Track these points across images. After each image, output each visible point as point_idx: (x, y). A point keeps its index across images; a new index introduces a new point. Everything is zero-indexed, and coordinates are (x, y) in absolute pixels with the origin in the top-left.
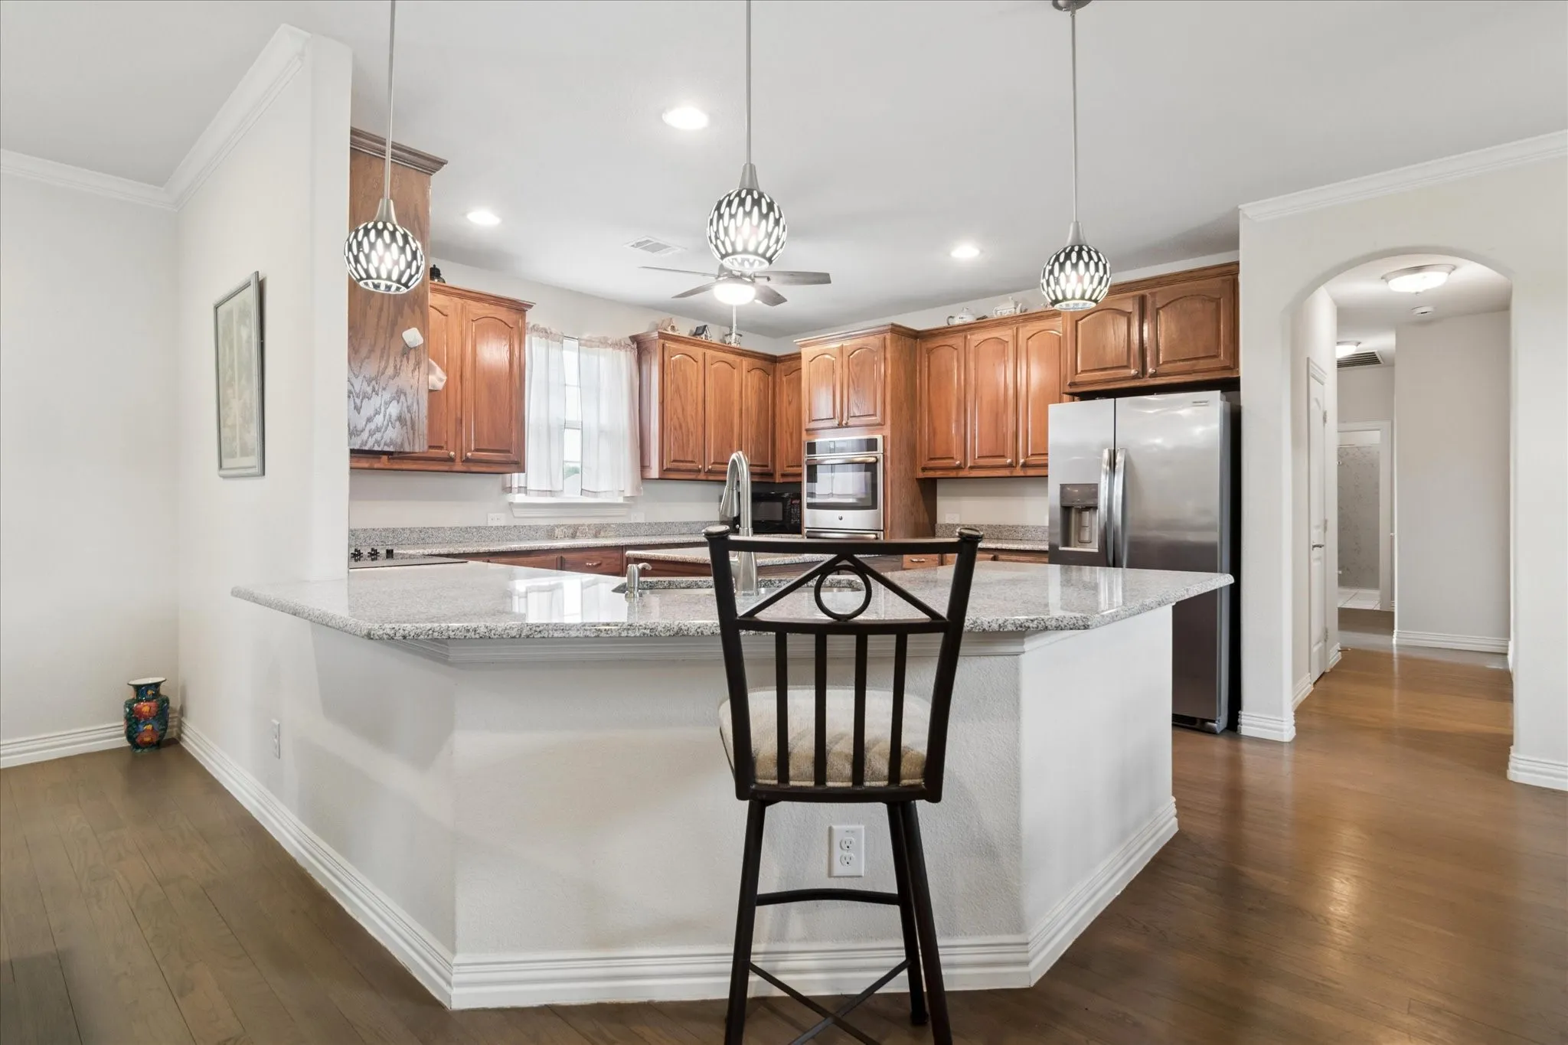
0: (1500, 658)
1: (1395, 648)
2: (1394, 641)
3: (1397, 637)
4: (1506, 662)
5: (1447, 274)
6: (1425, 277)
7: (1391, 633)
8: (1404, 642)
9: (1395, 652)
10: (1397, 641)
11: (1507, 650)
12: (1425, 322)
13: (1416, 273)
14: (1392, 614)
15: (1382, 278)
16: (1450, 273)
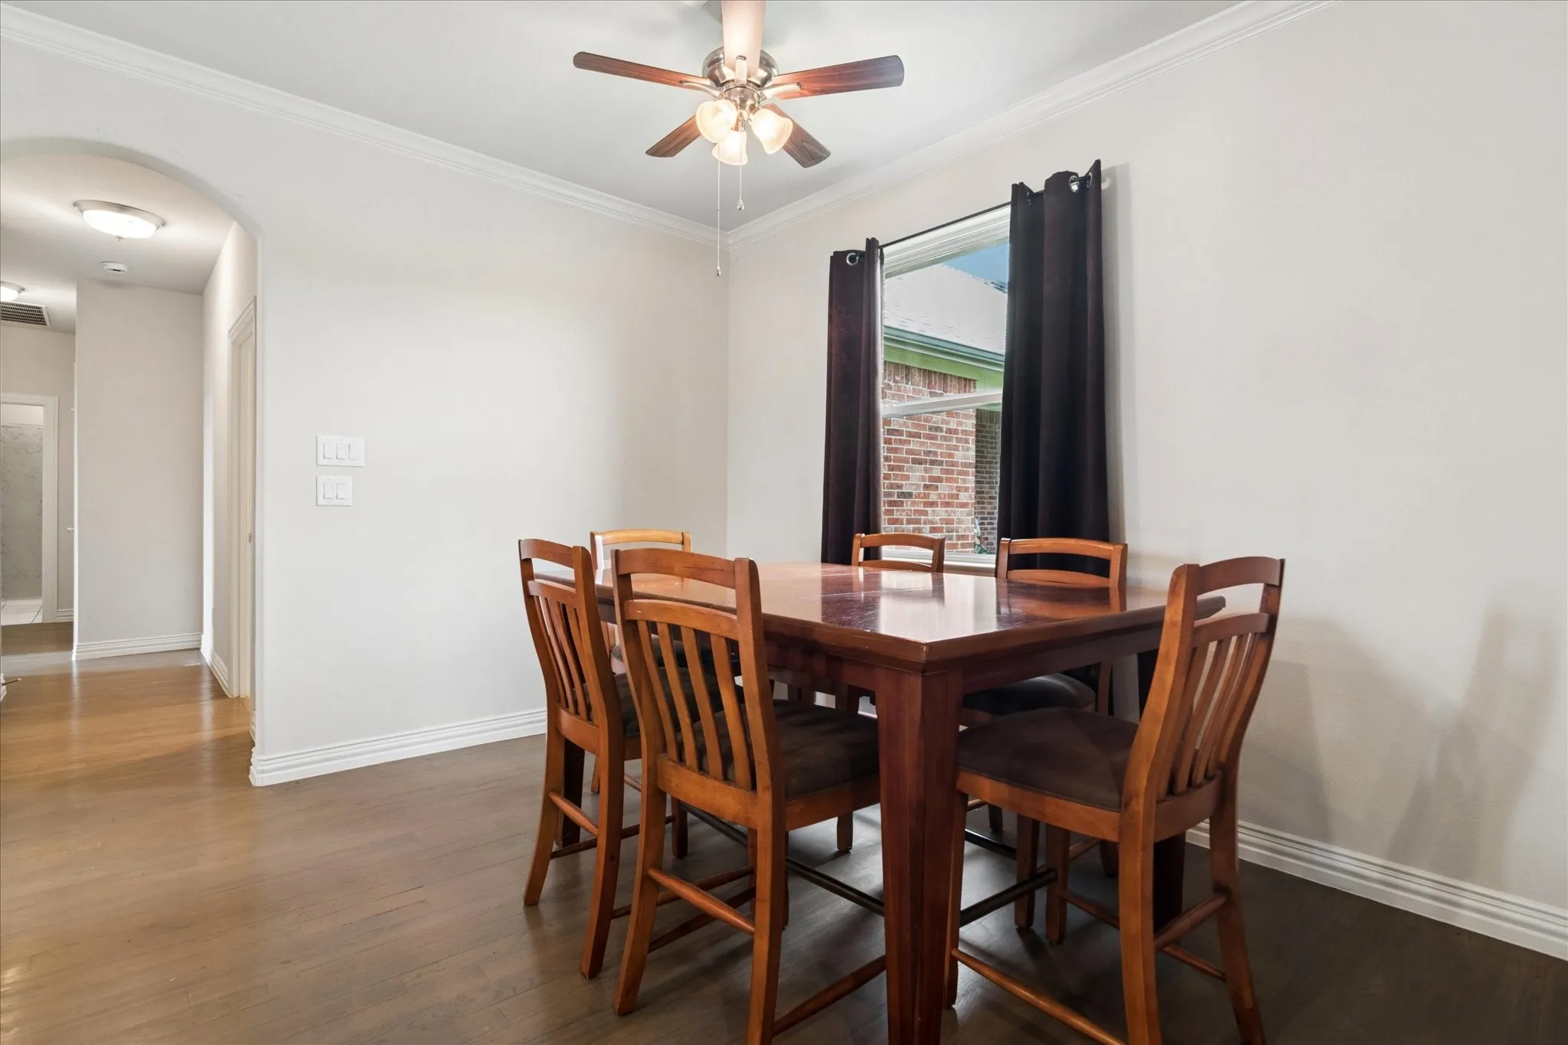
0: (194, 653)
1: (74, 665)
2: (74, 658)
3: (77, 652)
4: (200, 657)
5: (154, 228)
6: (130, 222)
7: (71, 648)
8: (87, 656)
9: (75, 671)
10: (77, 656)
11: (200, 644)
12: (115, 283)
13: (119, 212)
14: (71, 624)
15: (75, 205)
16: (158, 228)
